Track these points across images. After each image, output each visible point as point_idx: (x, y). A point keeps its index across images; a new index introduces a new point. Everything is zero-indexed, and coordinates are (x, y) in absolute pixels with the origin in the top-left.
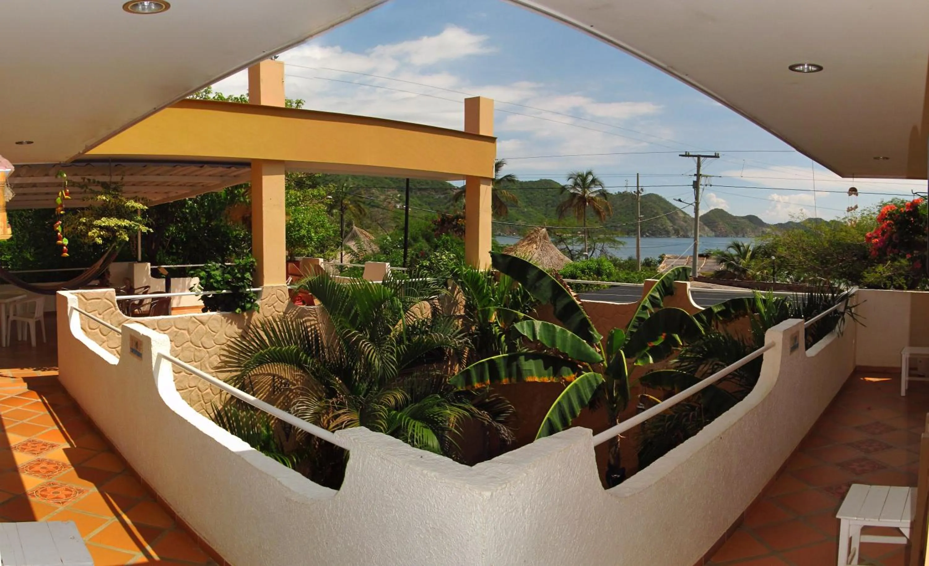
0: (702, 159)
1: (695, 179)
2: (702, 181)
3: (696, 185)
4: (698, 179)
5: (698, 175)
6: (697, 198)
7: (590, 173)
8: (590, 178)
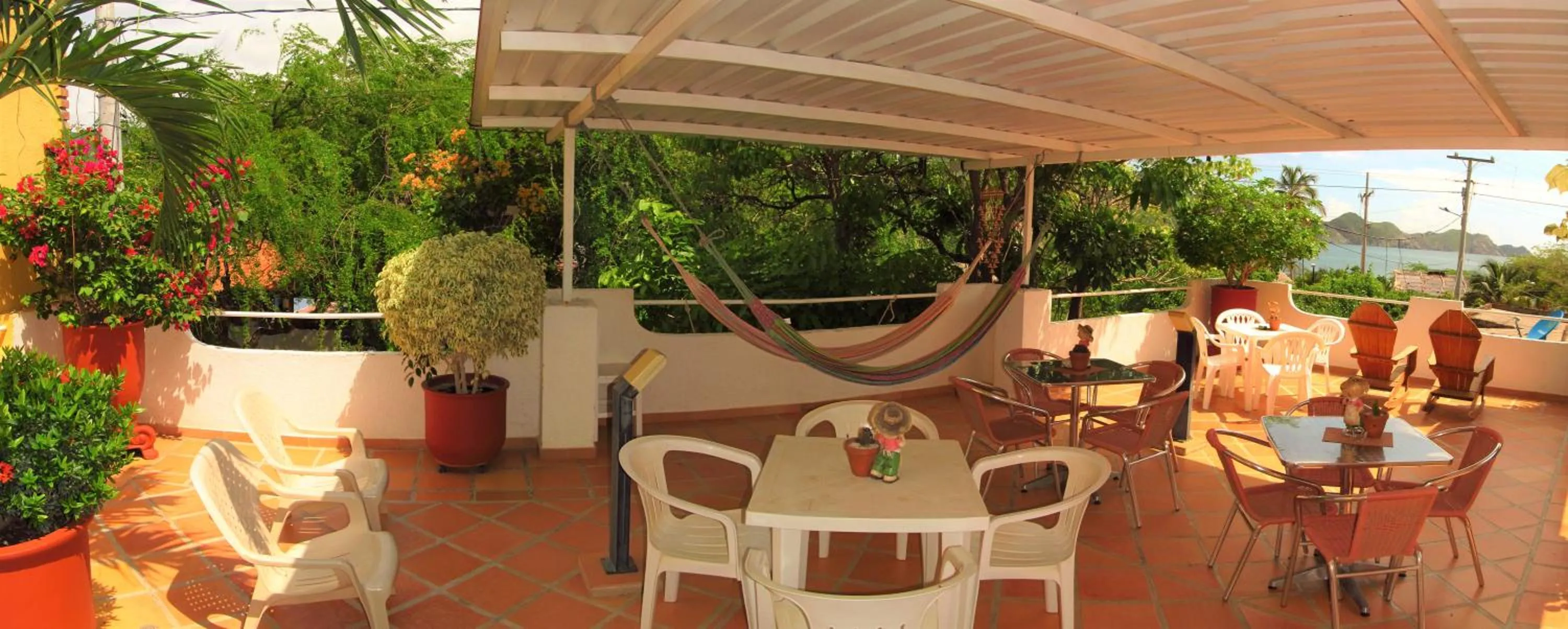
0: (1474, 163)
1: (1464, 185)
2: (1472, 188)
3: (1465, 193)
4: (1468, 186)
5: (1468, 181)
6: (1465, 208)
7: (1298, 170)
8: (1298, 176)
